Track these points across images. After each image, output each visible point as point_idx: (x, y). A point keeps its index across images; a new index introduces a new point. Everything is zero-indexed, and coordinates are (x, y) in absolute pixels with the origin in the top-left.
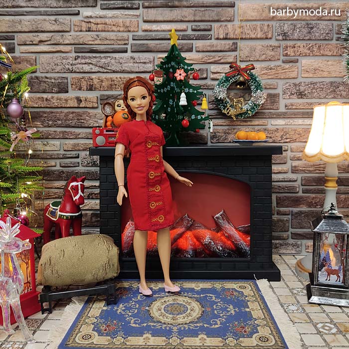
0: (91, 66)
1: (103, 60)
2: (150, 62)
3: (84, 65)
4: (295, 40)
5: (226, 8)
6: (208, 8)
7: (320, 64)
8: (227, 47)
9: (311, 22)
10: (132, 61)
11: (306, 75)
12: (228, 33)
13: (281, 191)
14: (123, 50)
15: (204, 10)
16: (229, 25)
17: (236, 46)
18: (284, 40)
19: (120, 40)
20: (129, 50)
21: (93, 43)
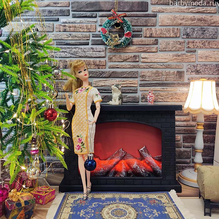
0: (66, 53)
1: (74, 50)
2: (103, 51)
3: (61, 53)
4: (194, 38)
5: (151, 18)
6: (140, 18)
7: (209, 54)
8: (152, 42)
9: (204, 27)
10: (92, 50)
11: (201, 60)
12: (152, 33)
13: (186, 133)
14: (87, 43)
15: (138, 19)
16: (153, 28)
17: (157, 41)
18: (187, 38)
19: (84, 37)
20: (90, 43)
21: (67, 39)
